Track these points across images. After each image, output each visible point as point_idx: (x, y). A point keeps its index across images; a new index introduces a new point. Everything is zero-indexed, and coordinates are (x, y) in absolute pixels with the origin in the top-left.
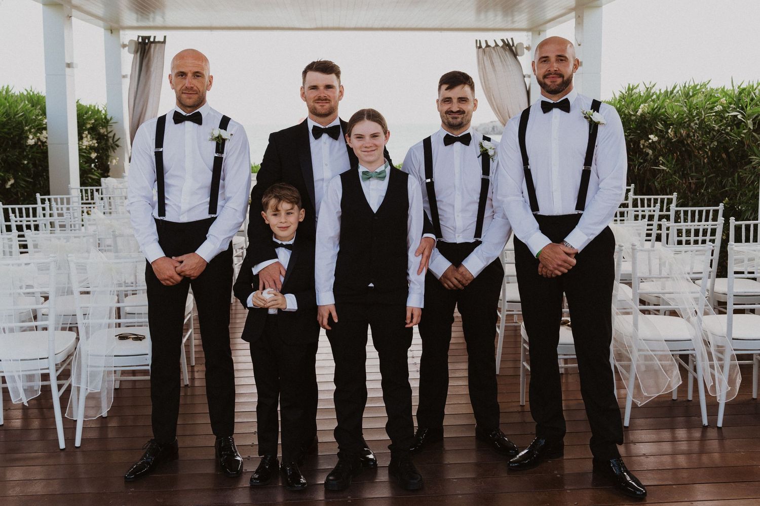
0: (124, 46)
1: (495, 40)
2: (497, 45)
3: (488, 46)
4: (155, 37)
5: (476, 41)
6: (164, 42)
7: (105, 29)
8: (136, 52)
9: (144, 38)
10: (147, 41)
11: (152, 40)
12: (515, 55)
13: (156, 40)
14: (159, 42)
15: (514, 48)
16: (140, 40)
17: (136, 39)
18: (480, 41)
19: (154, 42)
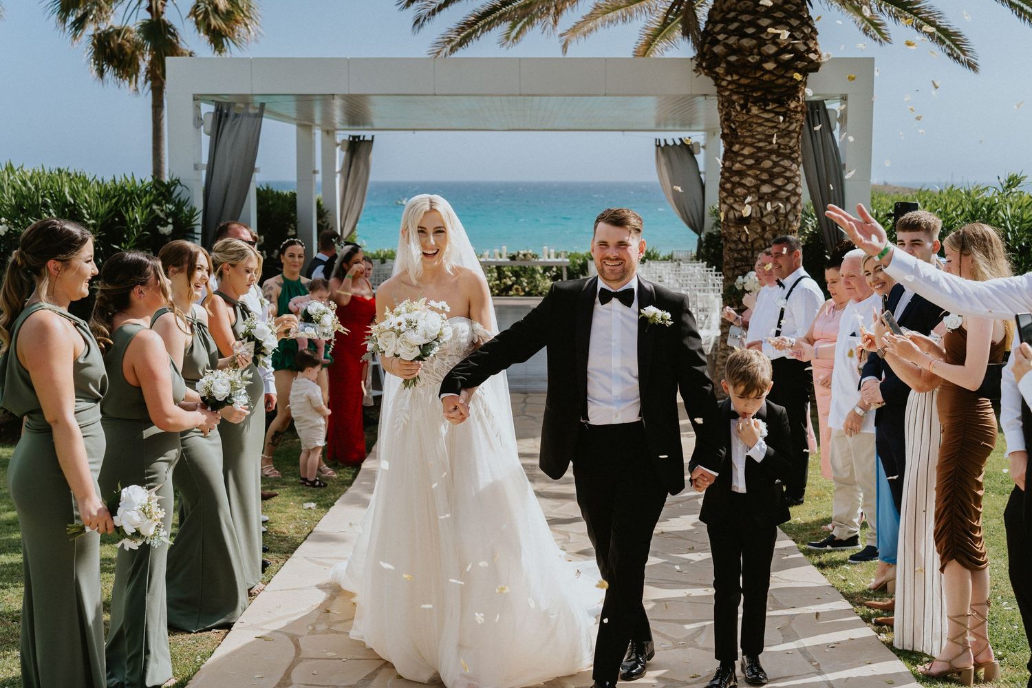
0: (338, 145)
1: (673, 140)
2: (675, 144)
3: (666, 145)
4: (364, 137)
5: (656, 140)
6: (372, 141)
7: (323, 131)
8: (348, 151)
9: (354, 137)
10: (357, 140)
11: (361, 139)
12: (692, 154)
13: (366, 139)
14: (367, 141)
15: (691, 147)
16: (351, 139)
17: (347, 139)
18: (659, 140)
19: (363, 140)
